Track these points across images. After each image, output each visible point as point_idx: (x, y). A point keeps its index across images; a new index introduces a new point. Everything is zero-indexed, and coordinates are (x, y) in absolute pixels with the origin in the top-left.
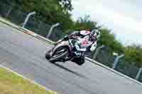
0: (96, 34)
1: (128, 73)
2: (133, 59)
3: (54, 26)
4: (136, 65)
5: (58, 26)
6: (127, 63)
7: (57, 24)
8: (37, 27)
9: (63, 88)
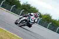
0: (38, 15)
1: (44, 26)
2: (46, 20)
3: (13, 6)
4: (47, 22)
5: (15, 6)
6: (43, 21)
7: (14, 6)
8: (6, 7)
9: (17, 32)
